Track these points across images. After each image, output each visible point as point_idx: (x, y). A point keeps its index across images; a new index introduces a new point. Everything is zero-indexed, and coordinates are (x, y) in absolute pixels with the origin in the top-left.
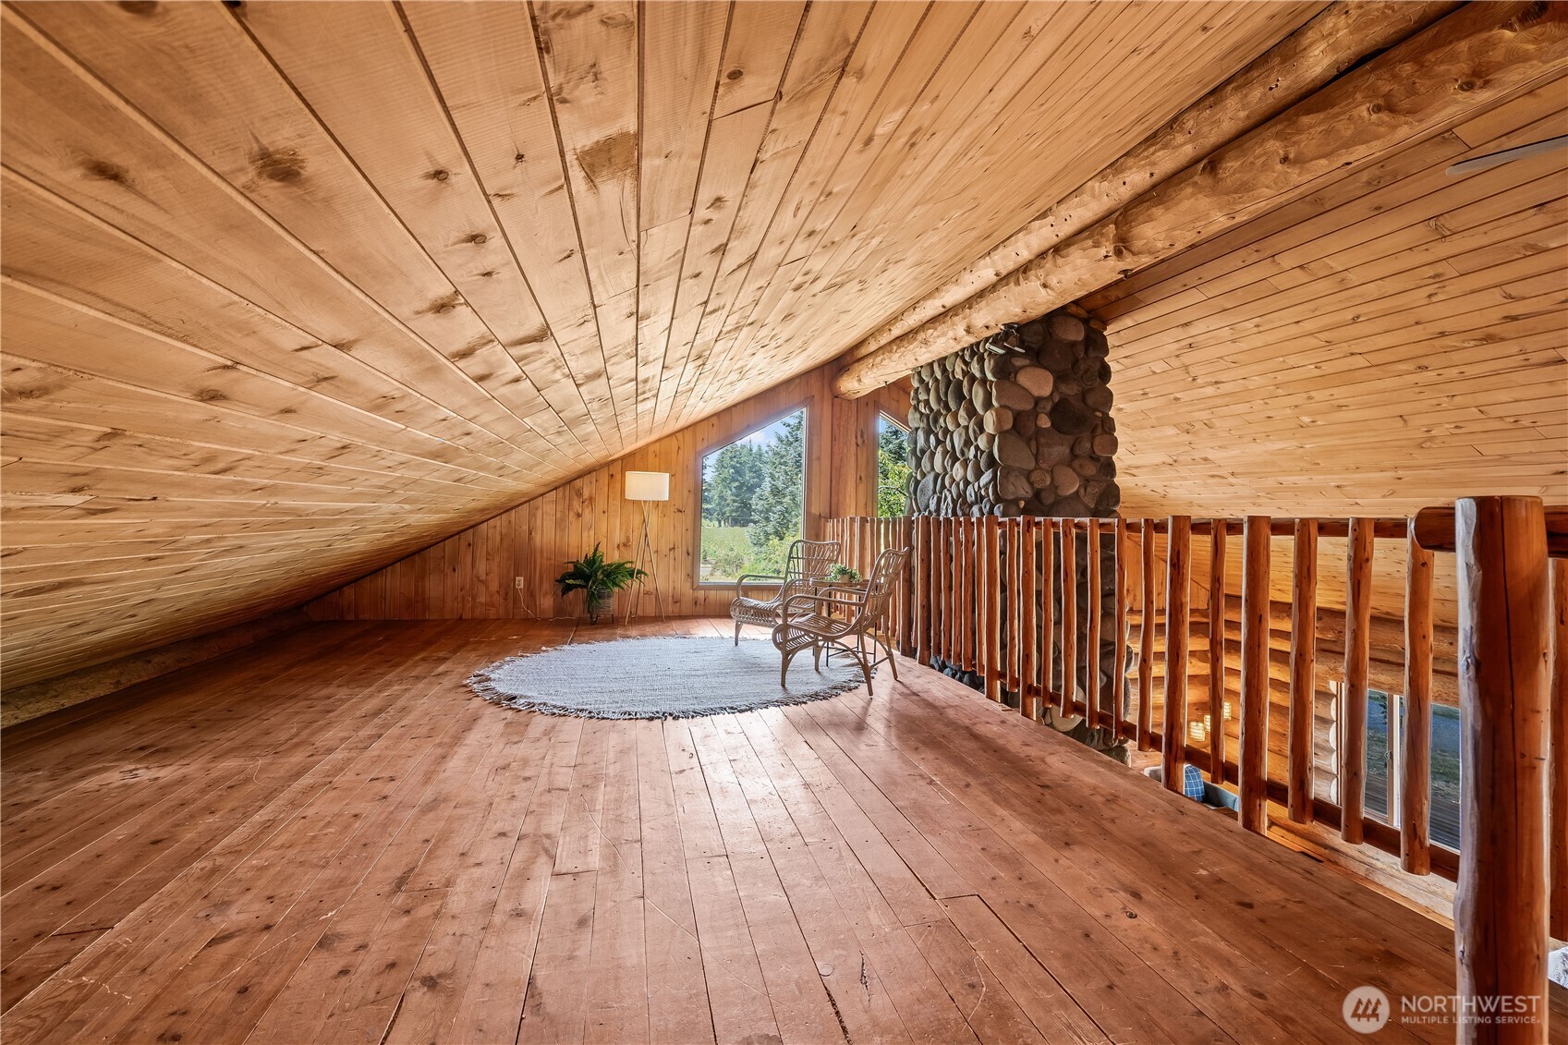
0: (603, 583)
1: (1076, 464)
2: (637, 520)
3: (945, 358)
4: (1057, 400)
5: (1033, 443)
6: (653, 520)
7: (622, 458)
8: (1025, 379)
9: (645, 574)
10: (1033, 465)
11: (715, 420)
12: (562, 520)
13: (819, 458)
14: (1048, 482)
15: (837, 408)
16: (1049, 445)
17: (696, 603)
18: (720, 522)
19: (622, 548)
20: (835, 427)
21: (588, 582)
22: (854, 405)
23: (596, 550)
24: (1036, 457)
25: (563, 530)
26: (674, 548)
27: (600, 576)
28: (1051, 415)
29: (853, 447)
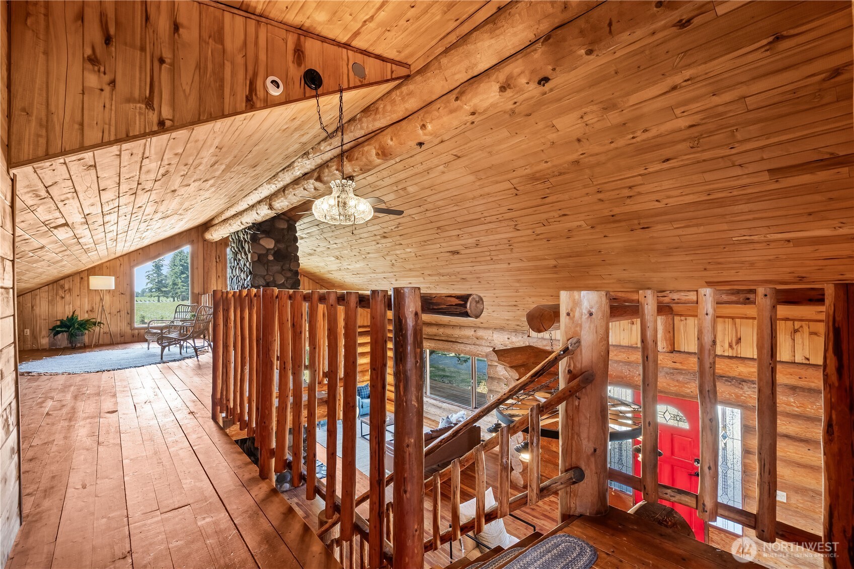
0: (78, 329)
1: (283, 273)
2: (98, 299)
3: (238, 231)
4: (276, 249)
5: (266, 266)
6: (107, 299)
7: (88, 270)
8: (262, 242)
9: (103, 324)
10: (266, 273)
11: (140, 251)
12: (52, 300)
13: (197, 268)
14: (272, 279)
15: (205, 246)
16: (272, 266)
17: (133, 336)
18: (174, 299)
19: (89, 312)
20: (205, 254)
21: (69, 329)
22: (214, 245)
23: (74, 313)
24: (267, 270)
25: (53, 305)
26: (120, 311)
27: (76, 326)
28: (274, 255)
29: (214, 263)
